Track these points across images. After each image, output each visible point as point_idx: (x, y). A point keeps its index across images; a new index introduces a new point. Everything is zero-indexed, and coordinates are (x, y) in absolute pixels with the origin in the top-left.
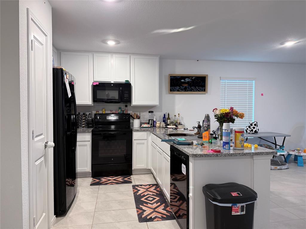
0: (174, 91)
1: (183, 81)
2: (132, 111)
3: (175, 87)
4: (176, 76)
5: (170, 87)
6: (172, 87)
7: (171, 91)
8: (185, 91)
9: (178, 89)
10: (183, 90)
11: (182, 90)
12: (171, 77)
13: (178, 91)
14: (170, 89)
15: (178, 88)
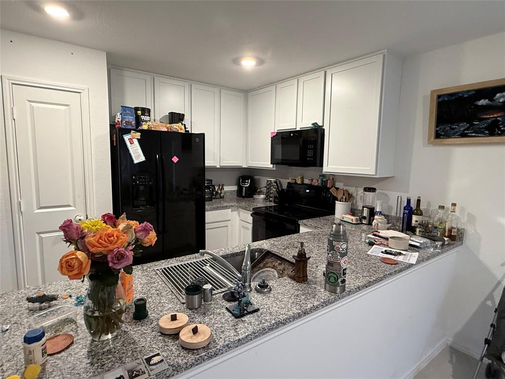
0: (448, 136)
1: (483, 102)
2: (342, 184)
3: (453, 123)
4: (459, 93)
5: (437, 126)
6: (442, 127)
7: (438, 136)
8: (492, 134)
9: (462, 129)
10: (483, 133)
11: (479, 132)
12: (439, 97)
13: (463, 135)
14: (437, 131)
15: (463, 126)
